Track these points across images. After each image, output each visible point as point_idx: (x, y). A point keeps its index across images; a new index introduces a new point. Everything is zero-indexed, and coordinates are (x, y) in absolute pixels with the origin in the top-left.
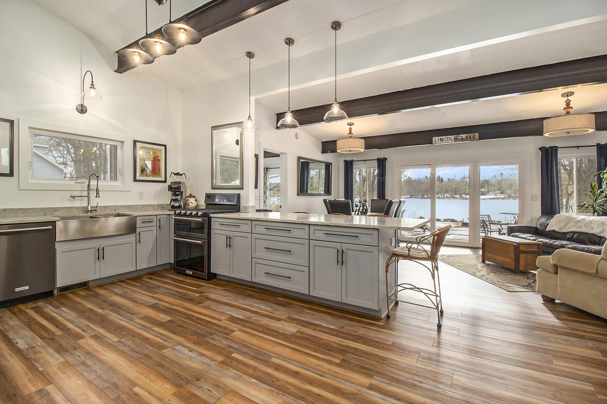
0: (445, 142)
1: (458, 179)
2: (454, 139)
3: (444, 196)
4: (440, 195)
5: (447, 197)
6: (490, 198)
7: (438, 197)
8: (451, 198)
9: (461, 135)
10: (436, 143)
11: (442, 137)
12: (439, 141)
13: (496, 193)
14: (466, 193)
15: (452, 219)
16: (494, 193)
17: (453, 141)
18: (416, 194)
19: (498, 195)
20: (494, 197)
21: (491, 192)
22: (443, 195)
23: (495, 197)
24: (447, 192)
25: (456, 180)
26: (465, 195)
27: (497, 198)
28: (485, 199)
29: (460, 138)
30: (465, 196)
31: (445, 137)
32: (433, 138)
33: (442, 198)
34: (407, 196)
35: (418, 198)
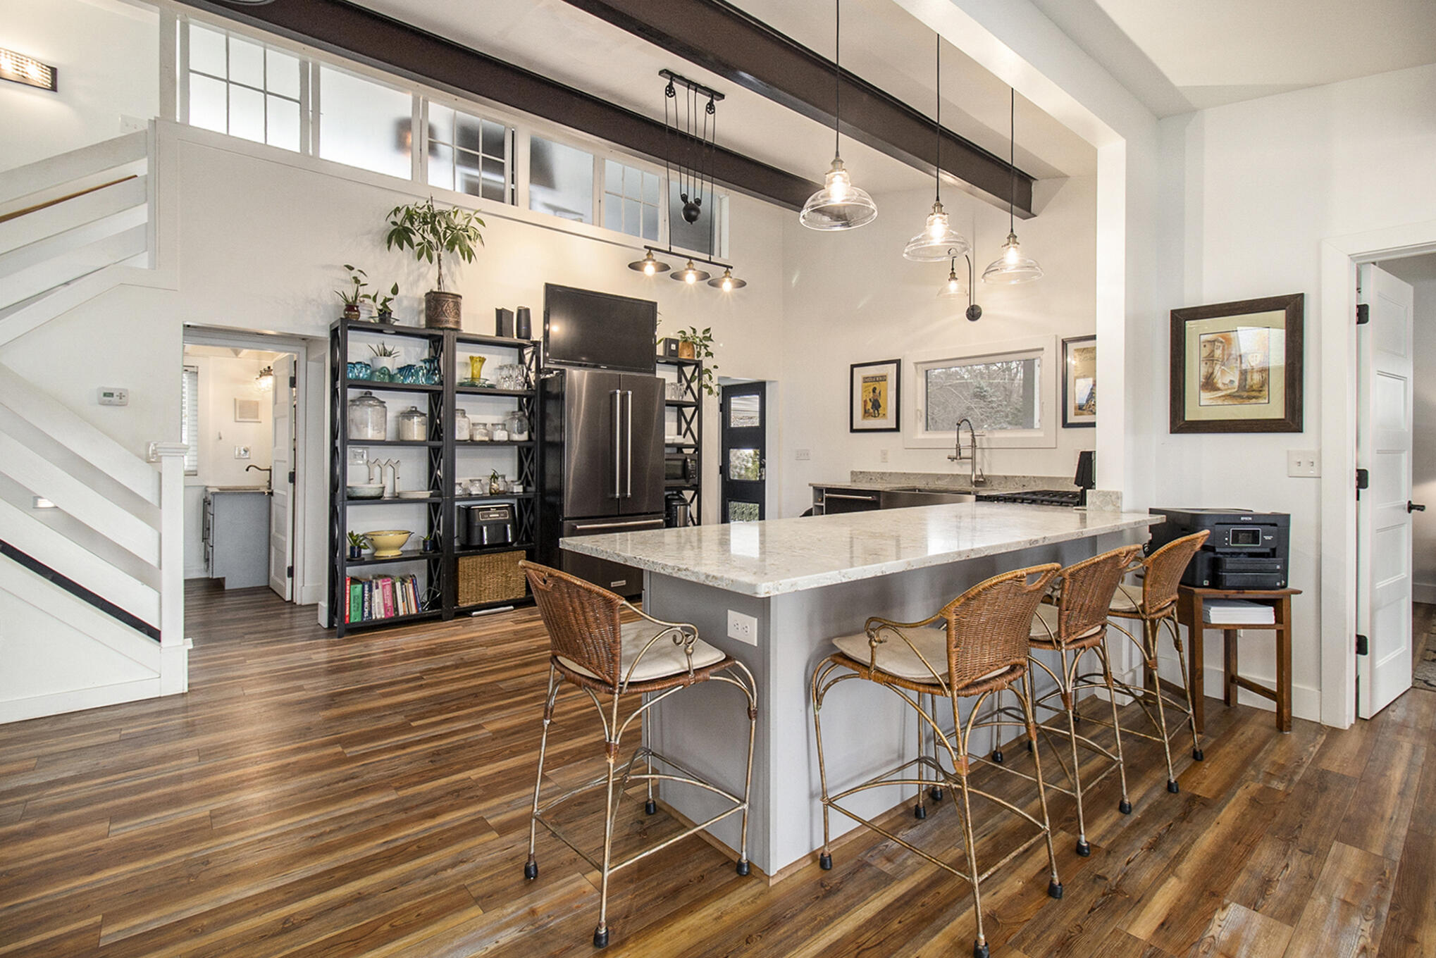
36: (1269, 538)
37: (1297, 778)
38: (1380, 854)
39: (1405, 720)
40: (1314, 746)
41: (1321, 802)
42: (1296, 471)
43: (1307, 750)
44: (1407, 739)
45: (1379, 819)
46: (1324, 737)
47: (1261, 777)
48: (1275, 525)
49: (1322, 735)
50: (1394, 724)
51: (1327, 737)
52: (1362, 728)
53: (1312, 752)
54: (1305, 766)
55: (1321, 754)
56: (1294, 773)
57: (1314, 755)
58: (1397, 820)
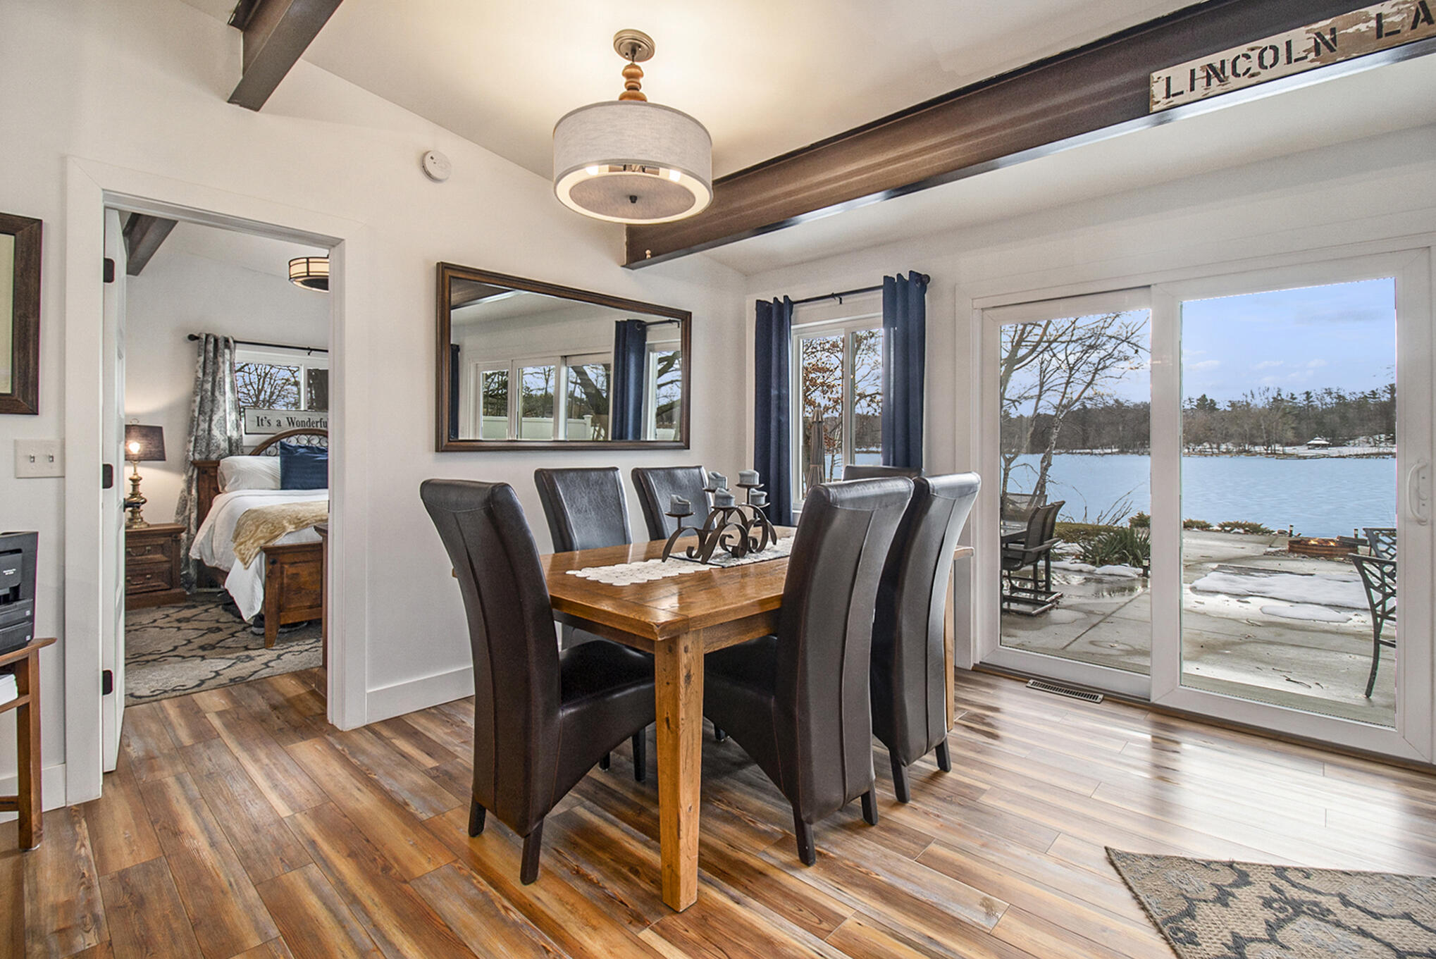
0: (1245, 80)
1: (1260, 402)
2: (1317, 49)
3: (1218, 448)
4: (1208, 446)
5: (1228, 452)
6: (1357, 455)
7: (1200, 451)
8: (1239, 453)
9: (1373, 10)
10: (1176, 100)
11: (1215, 59)
12: (1200, 83)
13: (1374, 440)
14: (1284, 441)
15: (1249, 525)
16: (1371, 440)
17: (1304, 64)
18: (1138, 443)
19: (1383, 445)
20: (1368, 452)
21: (1362, 438)
22: (1215, 446)
23: (1375, 450)
24: (1226, 438)
25: (1256, 405)
26: (1282, 445)
27: (1378, 455)
28: (1343, 457)
29: (1363, 27)
30: (1281, 448)
31: (1243, 49)
32: (1155, 75)
33: (1213, 454)
34: (1111, 448)
35: (1143, 454)
36: (11, 572)
37: (100, 909)
38: (258, 942)
39: (147, 751)
40: (83, 845)
41: (153, 924)
42: (31, 469)
43: (79, 857)
44: (166, 773)
45: (221, 895)
46: (84, 824)
47: (54, 946)
48: (19, 551)
49: (80, 823)
50: (141, 760)
51: (86, 820)
52: (114, 785)
53: (87, 857)
54: (95, 882)
55: (99, 851)
56: (90, 904)
57: (91, 857)
58: (236, 881)
